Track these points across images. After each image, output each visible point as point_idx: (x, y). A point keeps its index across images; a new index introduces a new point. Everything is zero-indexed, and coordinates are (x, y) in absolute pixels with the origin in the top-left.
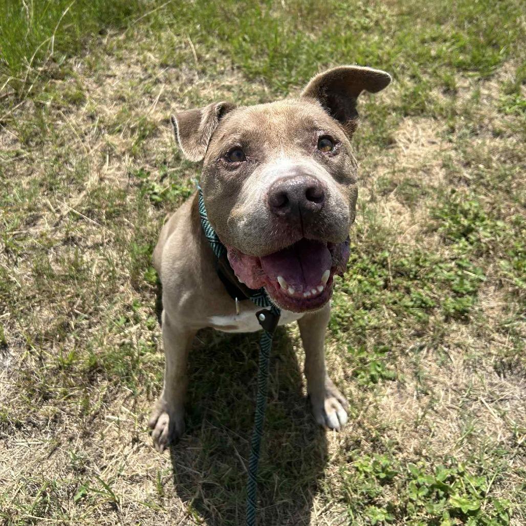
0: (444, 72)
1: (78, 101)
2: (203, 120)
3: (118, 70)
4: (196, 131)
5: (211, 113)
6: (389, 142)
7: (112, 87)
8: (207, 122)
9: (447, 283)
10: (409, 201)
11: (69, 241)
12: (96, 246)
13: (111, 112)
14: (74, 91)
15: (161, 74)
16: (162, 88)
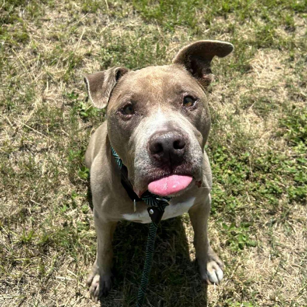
0: (286, 14)
1: (24, 40)
2: (106, 80)
3: (52, 15)
4: (101, 87)
5: (111, 75)
6: (248, 69)
7: (48, 29)
8: (108, 81)
9: (290, 175)
10: (263, 113)
11: (23, 147)
12: (43, 151)
13: (48, 48)
14: (20, 33)
15: (83, 18)
16: (84, 30)
